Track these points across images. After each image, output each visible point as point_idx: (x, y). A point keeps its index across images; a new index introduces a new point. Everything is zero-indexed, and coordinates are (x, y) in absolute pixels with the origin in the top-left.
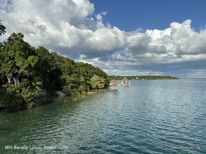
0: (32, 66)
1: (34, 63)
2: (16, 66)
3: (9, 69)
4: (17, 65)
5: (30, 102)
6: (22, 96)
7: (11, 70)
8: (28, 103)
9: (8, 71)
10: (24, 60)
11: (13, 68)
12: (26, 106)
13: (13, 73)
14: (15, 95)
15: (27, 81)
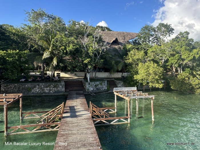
0: (196, 58)
1: (198, 55)
2: (181, 58)
3: (176, 61)
4: (183, 57)
5: (198, 89)
6: (190, 83)
7: (177, 62)
8: (196, 89)
9: (175, 62)
10: (189, 53)
11: (179, 60)
12: (194, 91)
13: (179, 64)
14: (184, 81)
15: (189, 71)
